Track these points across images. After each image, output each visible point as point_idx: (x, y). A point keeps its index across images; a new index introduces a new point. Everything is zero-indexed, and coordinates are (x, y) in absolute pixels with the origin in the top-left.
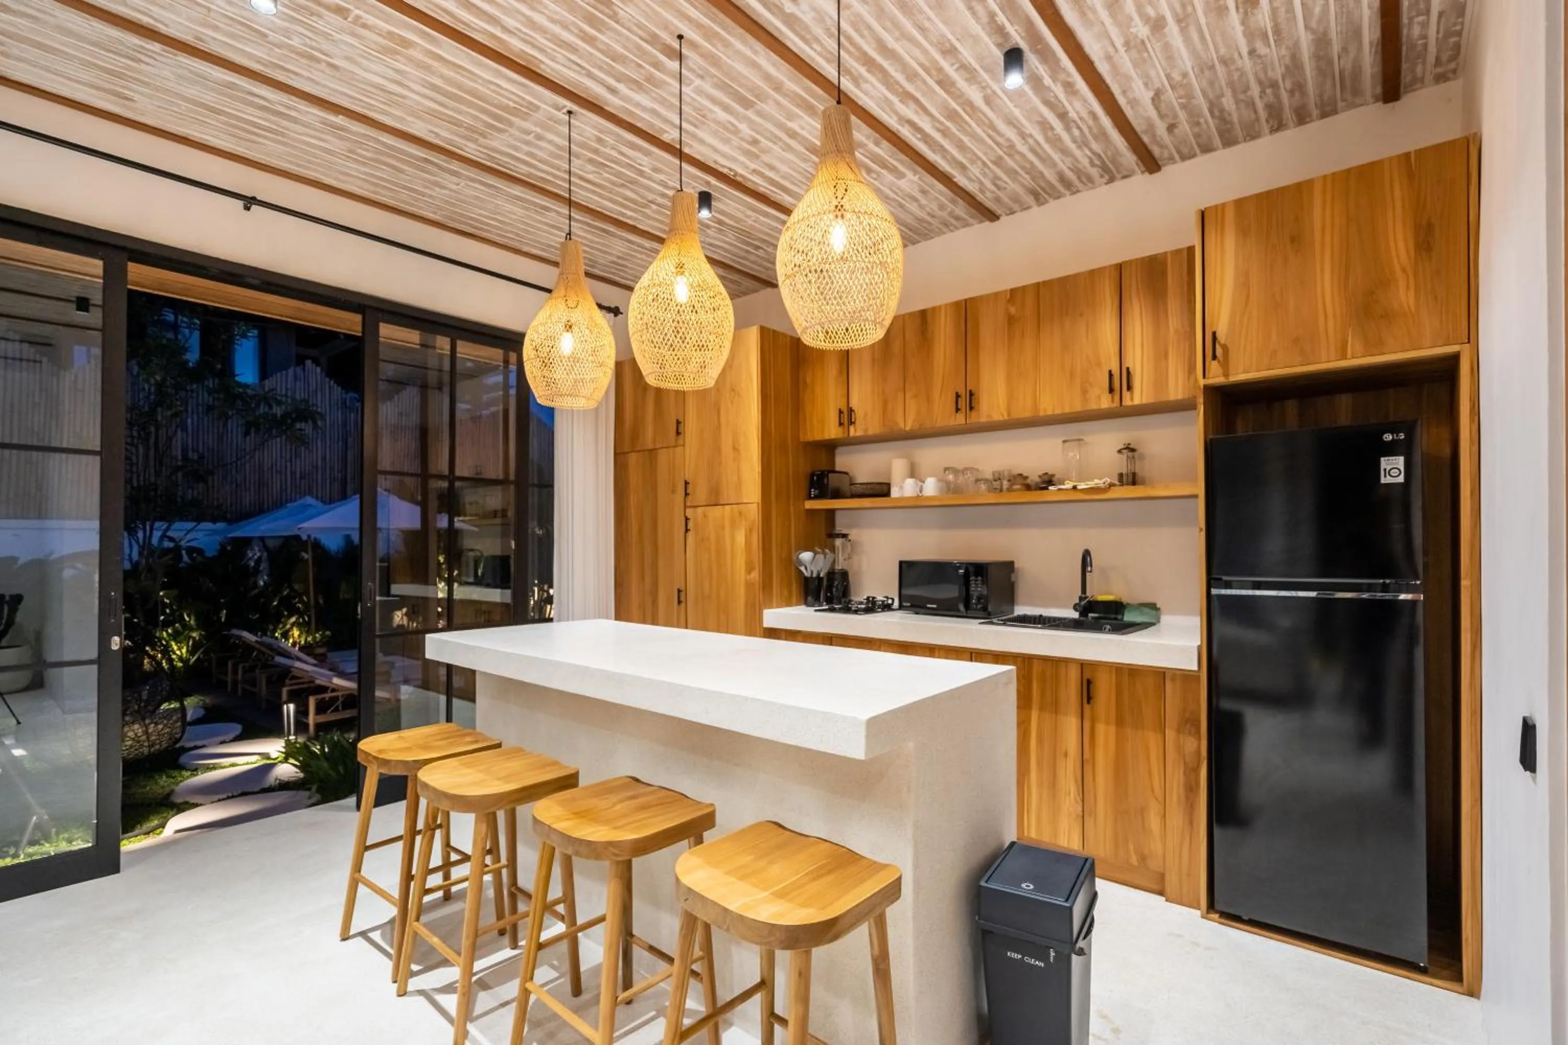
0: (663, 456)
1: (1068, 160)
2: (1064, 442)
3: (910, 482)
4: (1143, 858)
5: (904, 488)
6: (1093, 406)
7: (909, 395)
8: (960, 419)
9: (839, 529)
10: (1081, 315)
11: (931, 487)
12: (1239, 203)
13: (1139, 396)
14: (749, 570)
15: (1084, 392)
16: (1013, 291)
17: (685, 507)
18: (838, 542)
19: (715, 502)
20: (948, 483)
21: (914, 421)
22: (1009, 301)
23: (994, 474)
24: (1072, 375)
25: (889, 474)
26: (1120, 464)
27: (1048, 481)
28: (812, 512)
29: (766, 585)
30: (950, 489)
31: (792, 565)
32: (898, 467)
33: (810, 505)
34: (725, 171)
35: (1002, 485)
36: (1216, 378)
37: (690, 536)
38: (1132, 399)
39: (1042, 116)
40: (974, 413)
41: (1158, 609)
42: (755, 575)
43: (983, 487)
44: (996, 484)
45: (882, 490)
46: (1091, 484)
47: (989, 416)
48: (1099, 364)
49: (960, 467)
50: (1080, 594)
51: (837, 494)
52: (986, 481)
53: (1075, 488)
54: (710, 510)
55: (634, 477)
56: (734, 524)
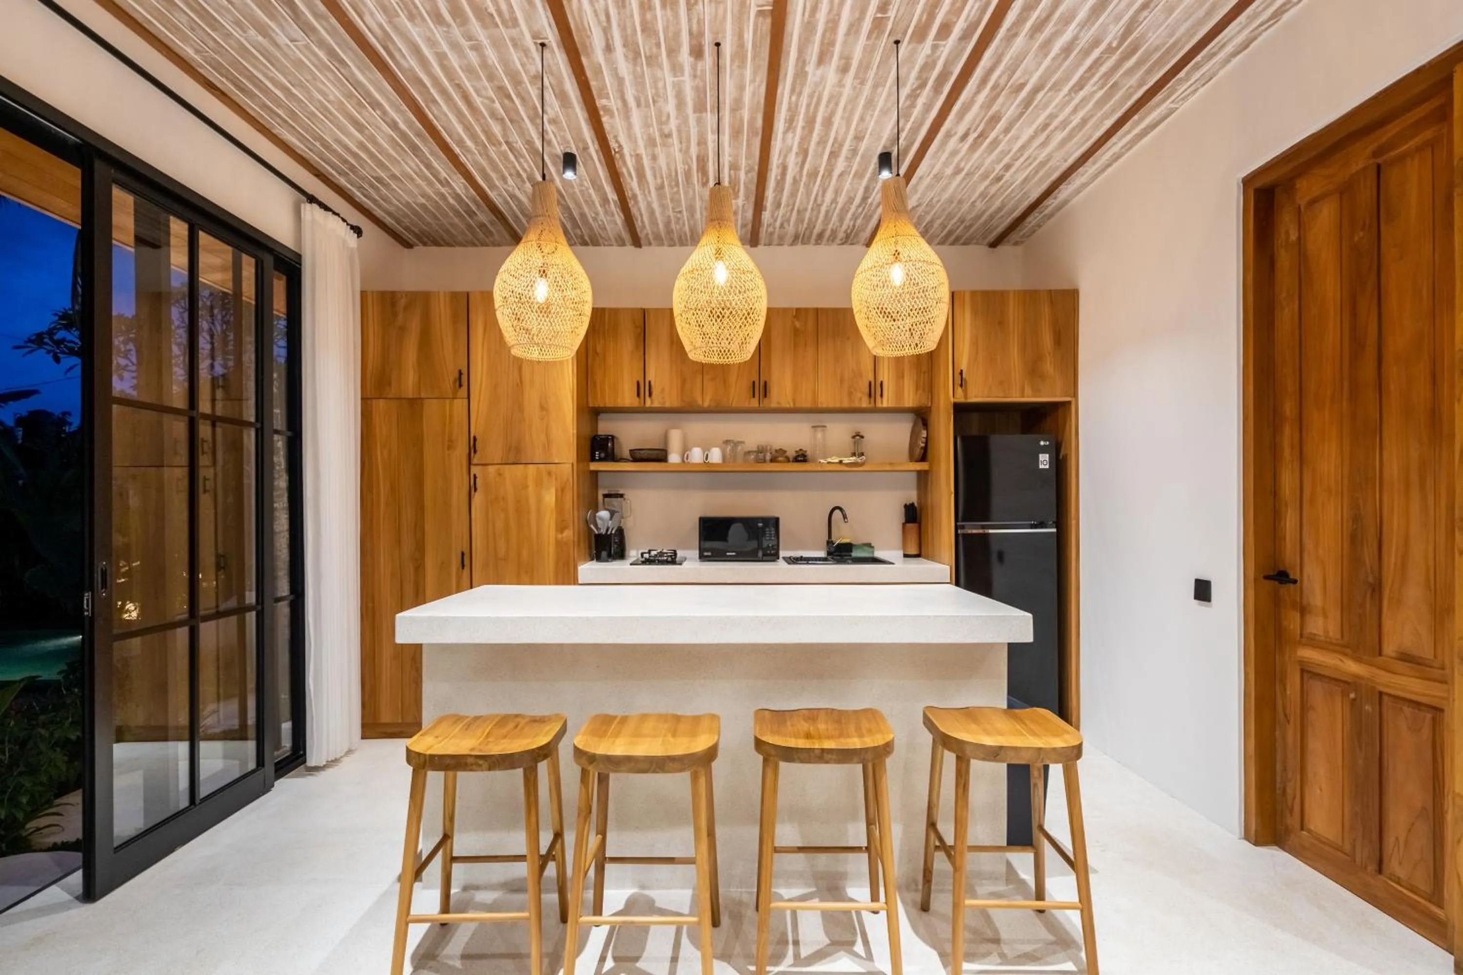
0: (432, 408)
1: (838, 224)
2: (813, 427)
5: (684, 455)
6: (857, 405)
7: (706, 378)
8: (754, 403)
10: (848, 338)
11: (716, 456)
12: (973, 293)
13: (886, 402)
14: (561, 528)
15: (850, 394)
16: (798, 310)
17: (470, 464)
18: (620, 502)
20: (726, 453)
21: (711, 400)
22: (795, 317)
23: (758, 447)
24: (842, 381)
25: (667, 442)
27: (801, 457)
28: (596, 473)
30: (728, 459)
32: (676, 437)
33: (594, 466)
34: (613, 145)
35: (764, 457)
36: (960, 398)
37: (477, 496)
38: (882, 403)
39: (855, 196)
40: (766, 400)
41: (873, 547)
42: (565, 536)
43: (752, 457)
44: (761, 456)
45: (660, 456)
47: (779, 403)
48: (861, 375)
50: (827, 538)
52: (754, 452)
53: (841, 462)
54: (507, 470)
55: (382, 428)
56: (539, 483)
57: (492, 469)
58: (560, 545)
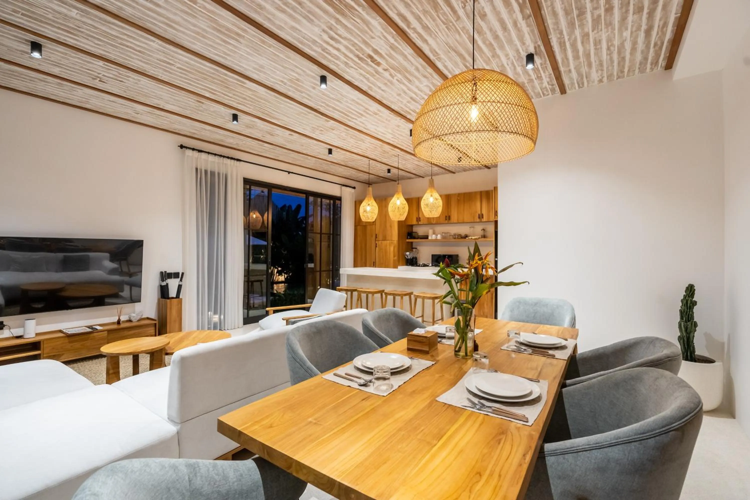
0: (368, 227)
2: (470, 227)
3: (434, 236)
4: (483, 313)
5: (432, 237)
6: (475, 221)
8: (448, 222)
9: (414, 247)
11: (439, 237)
13: (485, 219)
14: (394, 256)
15: (474, 217)
16: (459, 194)
17: (376, 241)
18: (414, 250)
19: (385, 239)
20: (443, 236)
23: (454, 234)
24: (471, 214)
25: (428, 233)
26: (481, 233)
27: (466, 236)
28: (408, 242)
29: (399, 261)
30: (444, 237)
31: (404, 255)
32: (431, 232)
33: (408, 240)
35: (456, 237)
36: (496, 219)
37: (377, 248)
38: (483, 220)
40: (450, 220)
42: (396, 258)
43: (451, 237)
44: (454, 237)
45: (426, 237)
46: (476, 237)
47: (453, 221)
48: (476, 212)
49: (446, 232)
51: (414, 238)
52: (452, 236)
53: (472, 238)
54: (383, 242)
55: (359, 233)
56: (390, 245)
57: (380, 242)
58: (394, 260)
